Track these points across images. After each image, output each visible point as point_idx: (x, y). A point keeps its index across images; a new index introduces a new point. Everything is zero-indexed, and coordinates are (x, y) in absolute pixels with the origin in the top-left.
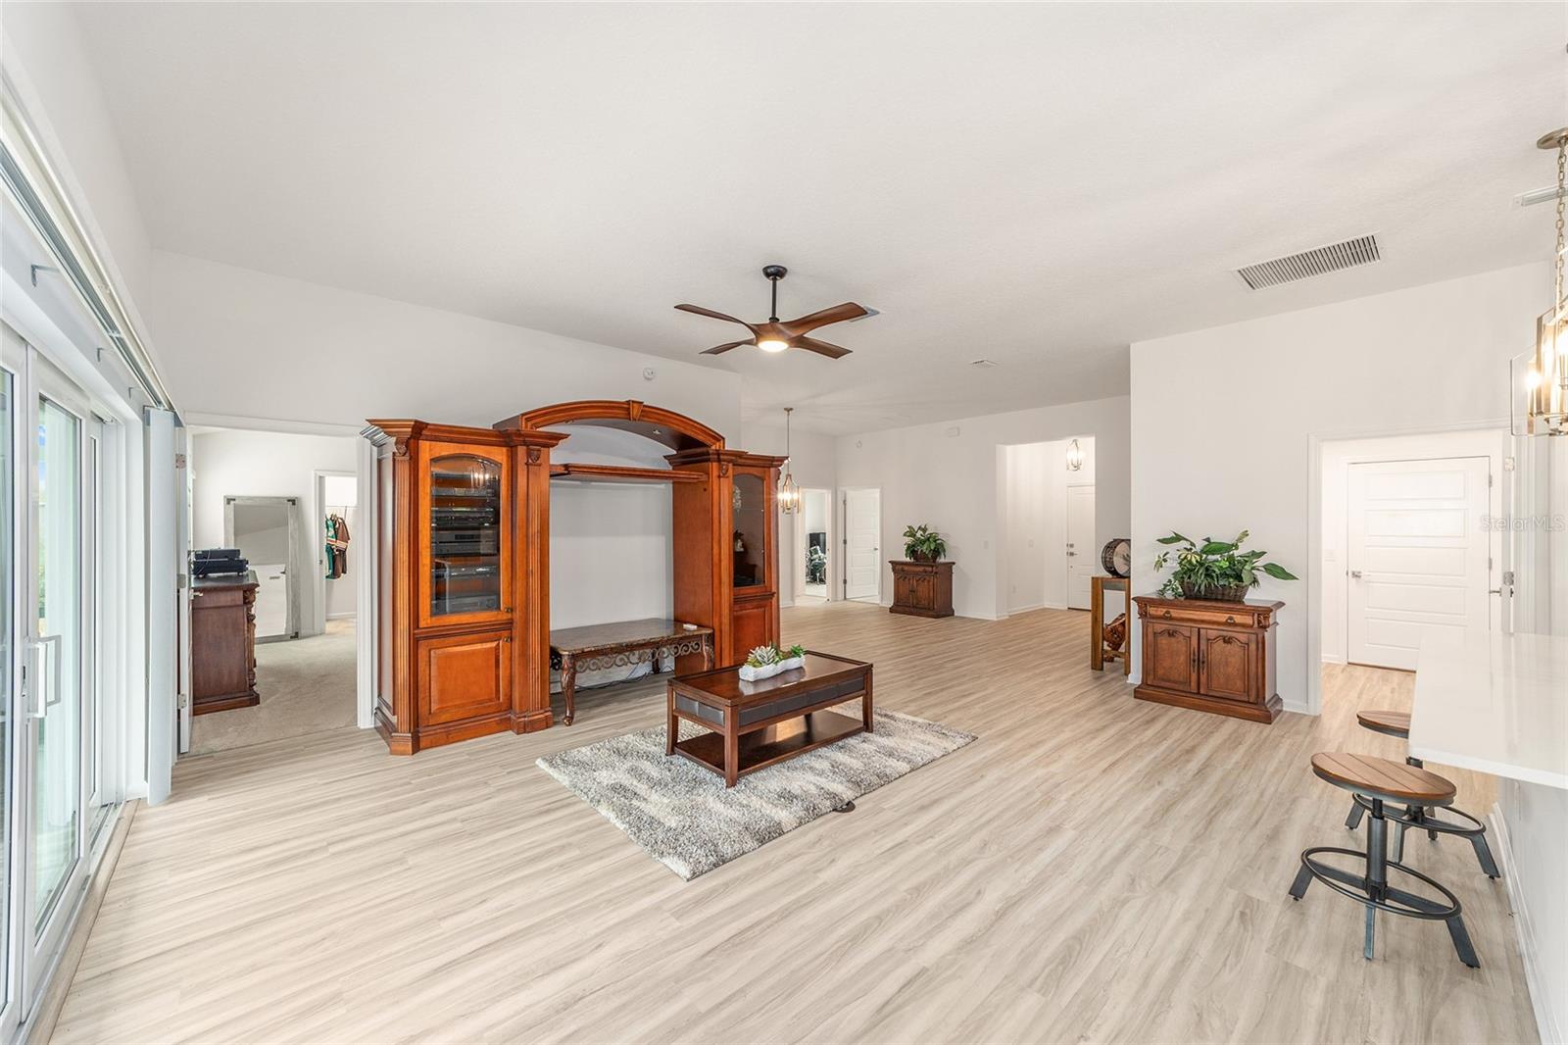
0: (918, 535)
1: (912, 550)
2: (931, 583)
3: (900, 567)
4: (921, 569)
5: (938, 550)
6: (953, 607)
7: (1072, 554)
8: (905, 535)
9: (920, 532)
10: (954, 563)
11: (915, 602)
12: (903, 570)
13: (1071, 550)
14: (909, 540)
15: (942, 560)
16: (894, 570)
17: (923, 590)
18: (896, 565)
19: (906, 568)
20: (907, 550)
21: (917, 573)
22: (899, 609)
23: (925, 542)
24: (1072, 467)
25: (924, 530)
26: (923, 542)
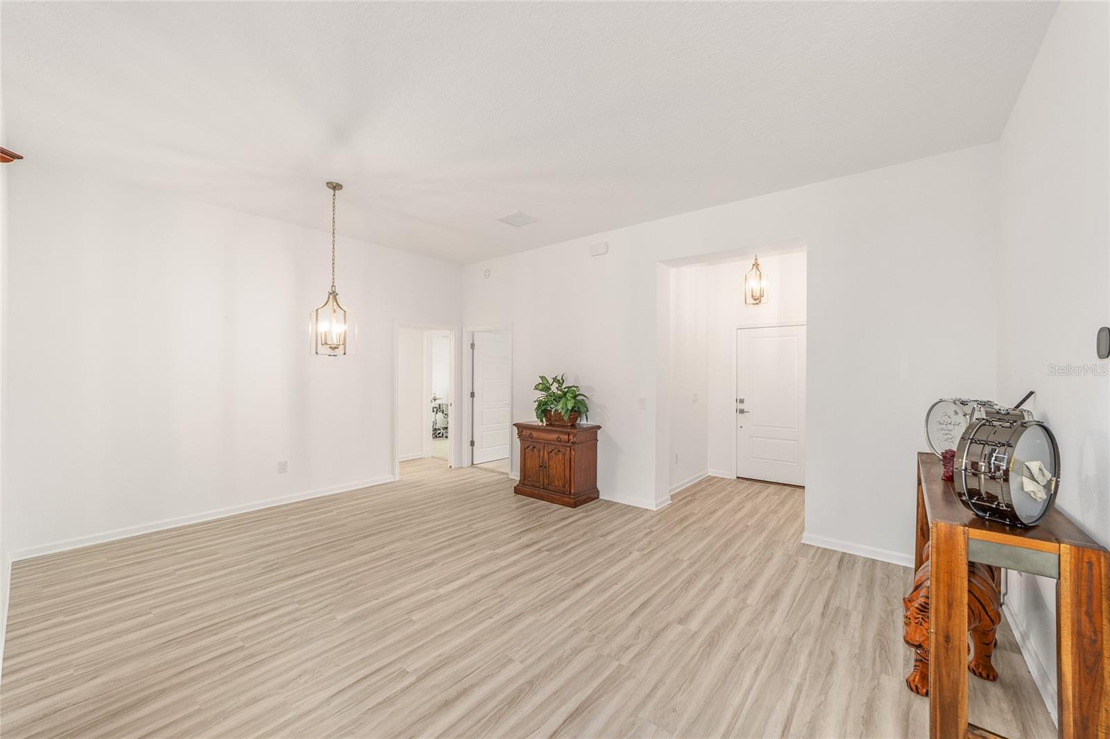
0: (554, 388)
1: (543, 410)
2: (567, 457)
3: (529, 432)
4: (554, 436)
5: (579, 410)
6: (598, 486)
7: (742, 411)
8: (536, 388)
9: (556, 385)
10: (599, 427)
11: (546, 481)
12: (531, 436)
13: (741, 406)
14: (541, 395)
15: (583, 422)
16: (520, 435)
17: (557, 466)
18: (523, 430)
19: (535, 434)
20: (537, 409)
21: (548, 443)
22: (527, 489)
23: (560, 398)
24: (750, 300)
25: (560, 382)
26: (558, 399)
